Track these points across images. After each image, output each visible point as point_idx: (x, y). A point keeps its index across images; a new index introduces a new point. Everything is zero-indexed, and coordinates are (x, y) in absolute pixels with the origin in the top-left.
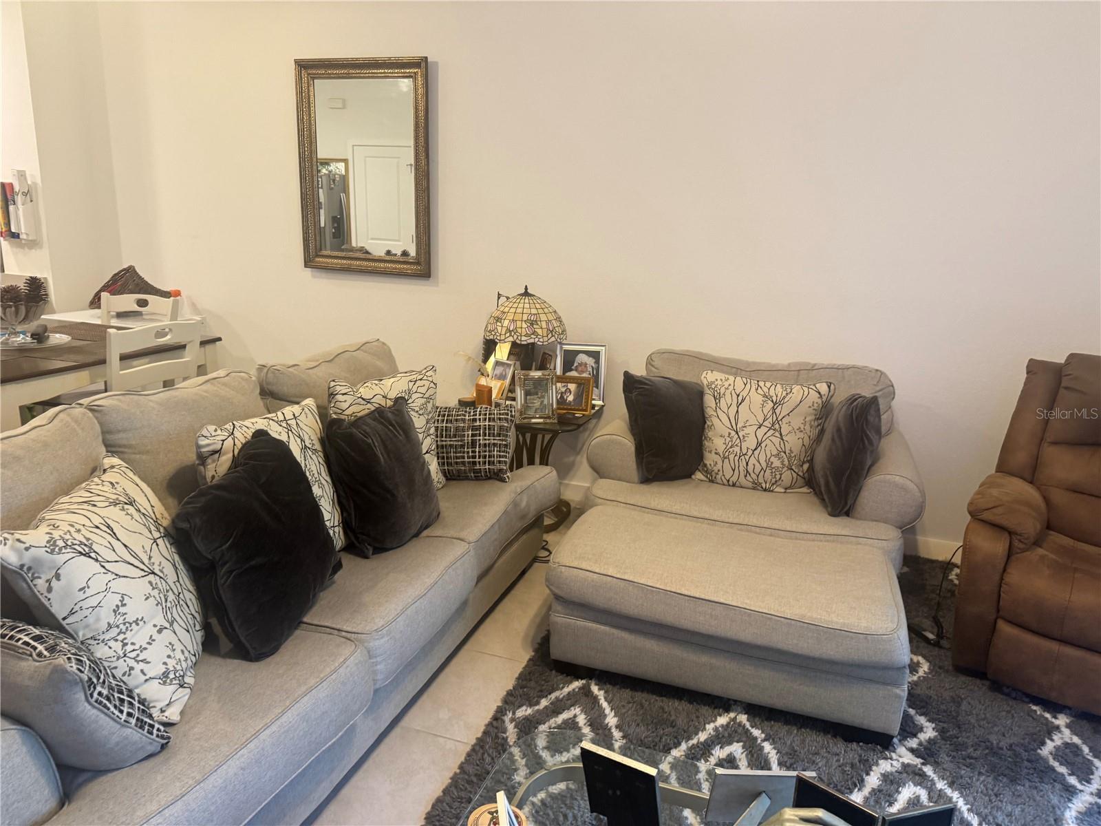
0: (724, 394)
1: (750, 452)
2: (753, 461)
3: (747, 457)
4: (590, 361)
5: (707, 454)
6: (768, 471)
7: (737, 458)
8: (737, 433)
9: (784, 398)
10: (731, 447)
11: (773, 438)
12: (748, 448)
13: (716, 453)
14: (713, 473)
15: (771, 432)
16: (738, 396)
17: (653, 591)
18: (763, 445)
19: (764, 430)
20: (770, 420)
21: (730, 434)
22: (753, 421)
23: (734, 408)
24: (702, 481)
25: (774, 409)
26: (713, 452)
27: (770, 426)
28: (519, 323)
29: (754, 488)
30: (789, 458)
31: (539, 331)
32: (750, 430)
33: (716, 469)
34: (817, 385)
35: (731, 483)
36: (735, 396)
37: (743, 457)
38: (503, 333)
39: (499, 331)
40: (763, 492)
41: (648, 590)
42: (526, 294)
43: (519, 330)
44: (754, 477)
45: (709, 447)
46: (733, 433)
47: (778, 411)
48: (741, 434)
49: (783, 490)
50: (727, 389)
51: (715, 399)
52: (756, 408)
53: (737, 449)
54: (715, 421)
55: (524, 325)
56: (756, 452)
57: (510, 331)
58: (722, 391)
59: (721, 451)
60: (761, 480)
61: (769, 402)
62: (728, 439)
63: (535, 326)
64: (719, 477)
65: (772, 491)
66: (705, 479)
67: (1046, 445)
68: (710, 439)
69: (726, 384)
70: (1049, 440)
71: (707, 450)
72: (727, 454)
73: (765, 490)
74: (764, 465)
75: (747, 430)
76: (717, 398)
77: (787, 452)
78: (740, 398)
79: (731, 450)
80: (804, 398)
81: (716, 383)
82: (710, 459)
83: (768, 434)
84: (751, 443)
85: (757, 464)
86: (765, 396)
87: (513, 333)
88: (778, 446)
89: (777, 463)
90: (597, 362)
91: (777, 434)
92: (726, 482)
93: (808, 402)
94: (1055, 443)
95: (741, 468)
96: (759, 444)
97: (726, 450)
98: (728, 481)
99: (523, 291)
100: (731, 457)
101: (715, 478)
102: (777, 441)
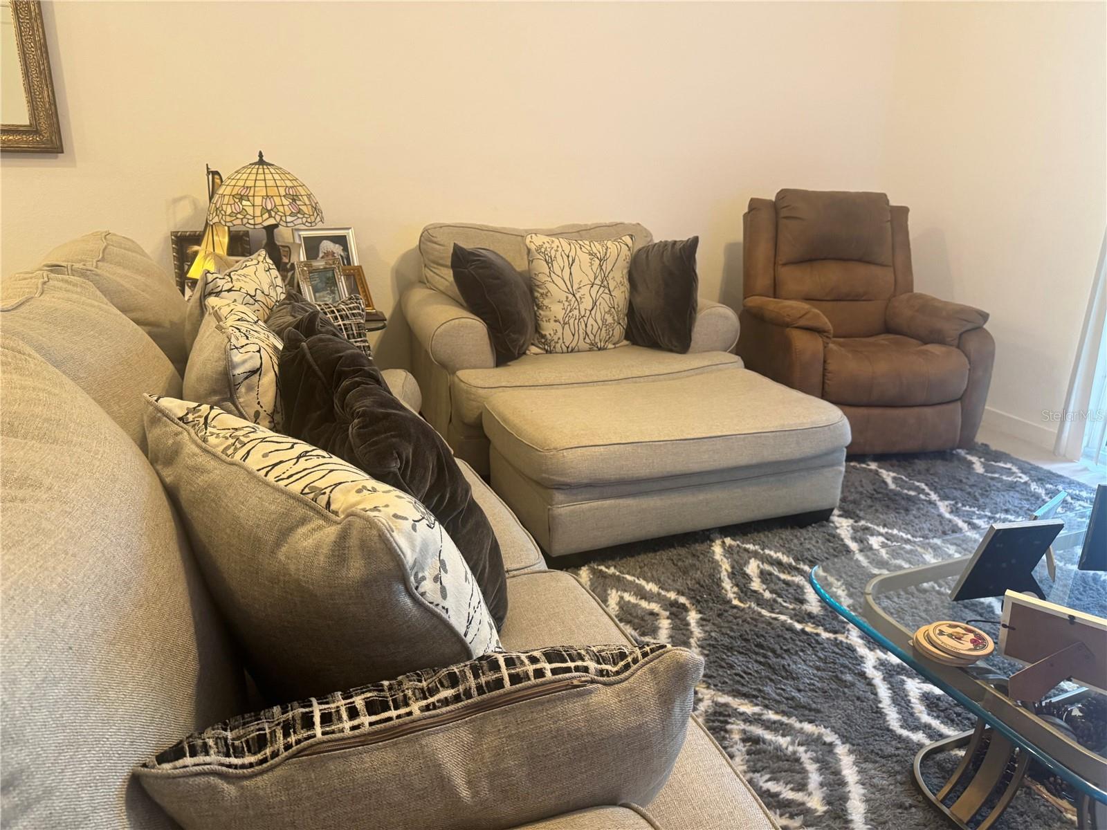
0: (555, 257)
1: (588, 312)
2: (591, 321)
3: (585, 319)
4: (337, 249)
5: (544, 324)
6: (604, 329)
7: (577, 321)
8: (574, 295)
9: (606, 253)
10: (570, 312)
11: (603, 295)
12: (586, 310)
13: (556, 321)
14: (553, 344)
15: (602, 289)
16: (568, 257)
17: (661, 445)
18: (598, 304)
19: (596, 288)
20: (599, 277)
21: (567, 298)
22: (586, 281)
23: (567, 270)
24: (537, 354)
25: (601, 266)
26: (552, 321)
27: (600, 283)
28: (277, 200)
29: (590, 350)
30: (617, 312)
31: (304, 208)
32: (585, 290)
33: (556, 338)
34: (623, 238)
35: (570, 349)
36: (565, 258)
37: (582, 320)
38: (258, 213)
39: (251, 213)
40: (599, 352)
41: (655, 445)
42: (261, 162)
43: (281, 209)
44: (592, 337)
45: (546, 316)
46: (570, 296)
47: (604, 267)
48: (577, 296)
49: (613, 346)
50: (557, 251)
51: (547, 263)
52: (586, 267)
53: (576, 312)
54: (551, 286)
55: (286, 202)
56: (593, 312)
57: (269, 211)
58: (553, 253)
59: (560, 317)
60: (597, 340)
61: (596, 259)
62: (566, 304)
63: (298, 203)
64: (558, 346)
65: (606, 349)
66: (542, 352)
67: (779, 267)
68: (547, 307)
69: (554, 246)
70: (780, 262)
71: (544, 319)
72: (567, 319)
73: (600, 349)
74: (600, 323)
75: (582, 291)
76: (549, 262)
77: (616, 307)
78: (570, 259)
79: (571, 314)
80: (619, 252)
81: (544, 246)
82: (548, 328)
83: (600, 292)
84: (587, 304)
85: (594, 323)
86: (590, 254)
87: (273, 214)
88: (608, 302)
89: (610, 320)
90: (346, 249)
91: (607, 291)
92: (565, 349)
93: (622, 256)
94: (785, 265)
95: (581, 331)
96: (595, 304)
97: (566, 315)
98: (568, 348)
99: (257, 159)
100: (571, 321)
101: (554, 347)
102: (607, 297)
